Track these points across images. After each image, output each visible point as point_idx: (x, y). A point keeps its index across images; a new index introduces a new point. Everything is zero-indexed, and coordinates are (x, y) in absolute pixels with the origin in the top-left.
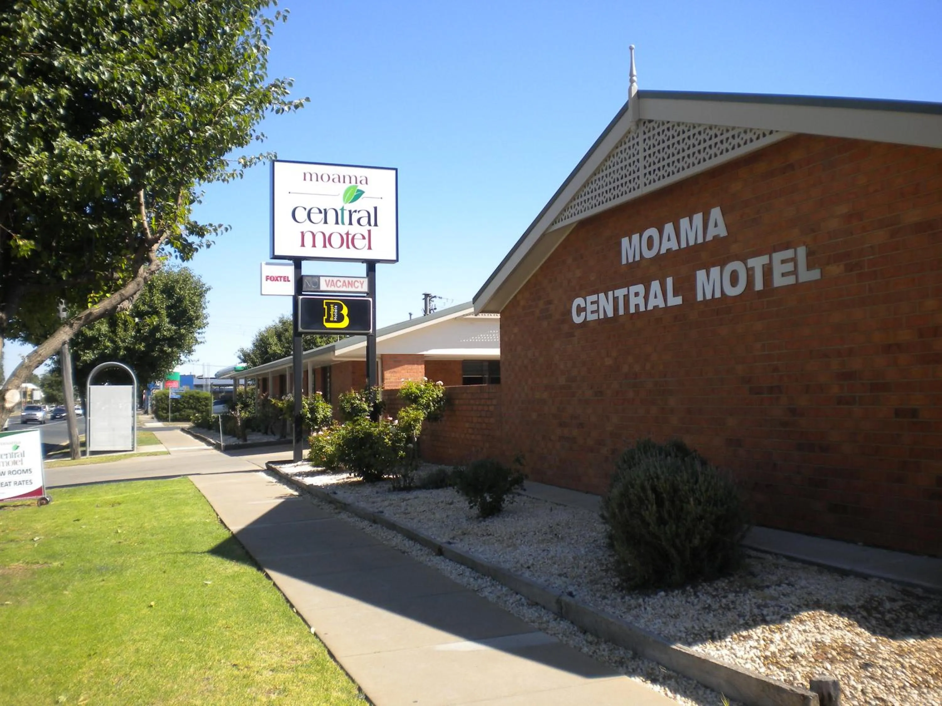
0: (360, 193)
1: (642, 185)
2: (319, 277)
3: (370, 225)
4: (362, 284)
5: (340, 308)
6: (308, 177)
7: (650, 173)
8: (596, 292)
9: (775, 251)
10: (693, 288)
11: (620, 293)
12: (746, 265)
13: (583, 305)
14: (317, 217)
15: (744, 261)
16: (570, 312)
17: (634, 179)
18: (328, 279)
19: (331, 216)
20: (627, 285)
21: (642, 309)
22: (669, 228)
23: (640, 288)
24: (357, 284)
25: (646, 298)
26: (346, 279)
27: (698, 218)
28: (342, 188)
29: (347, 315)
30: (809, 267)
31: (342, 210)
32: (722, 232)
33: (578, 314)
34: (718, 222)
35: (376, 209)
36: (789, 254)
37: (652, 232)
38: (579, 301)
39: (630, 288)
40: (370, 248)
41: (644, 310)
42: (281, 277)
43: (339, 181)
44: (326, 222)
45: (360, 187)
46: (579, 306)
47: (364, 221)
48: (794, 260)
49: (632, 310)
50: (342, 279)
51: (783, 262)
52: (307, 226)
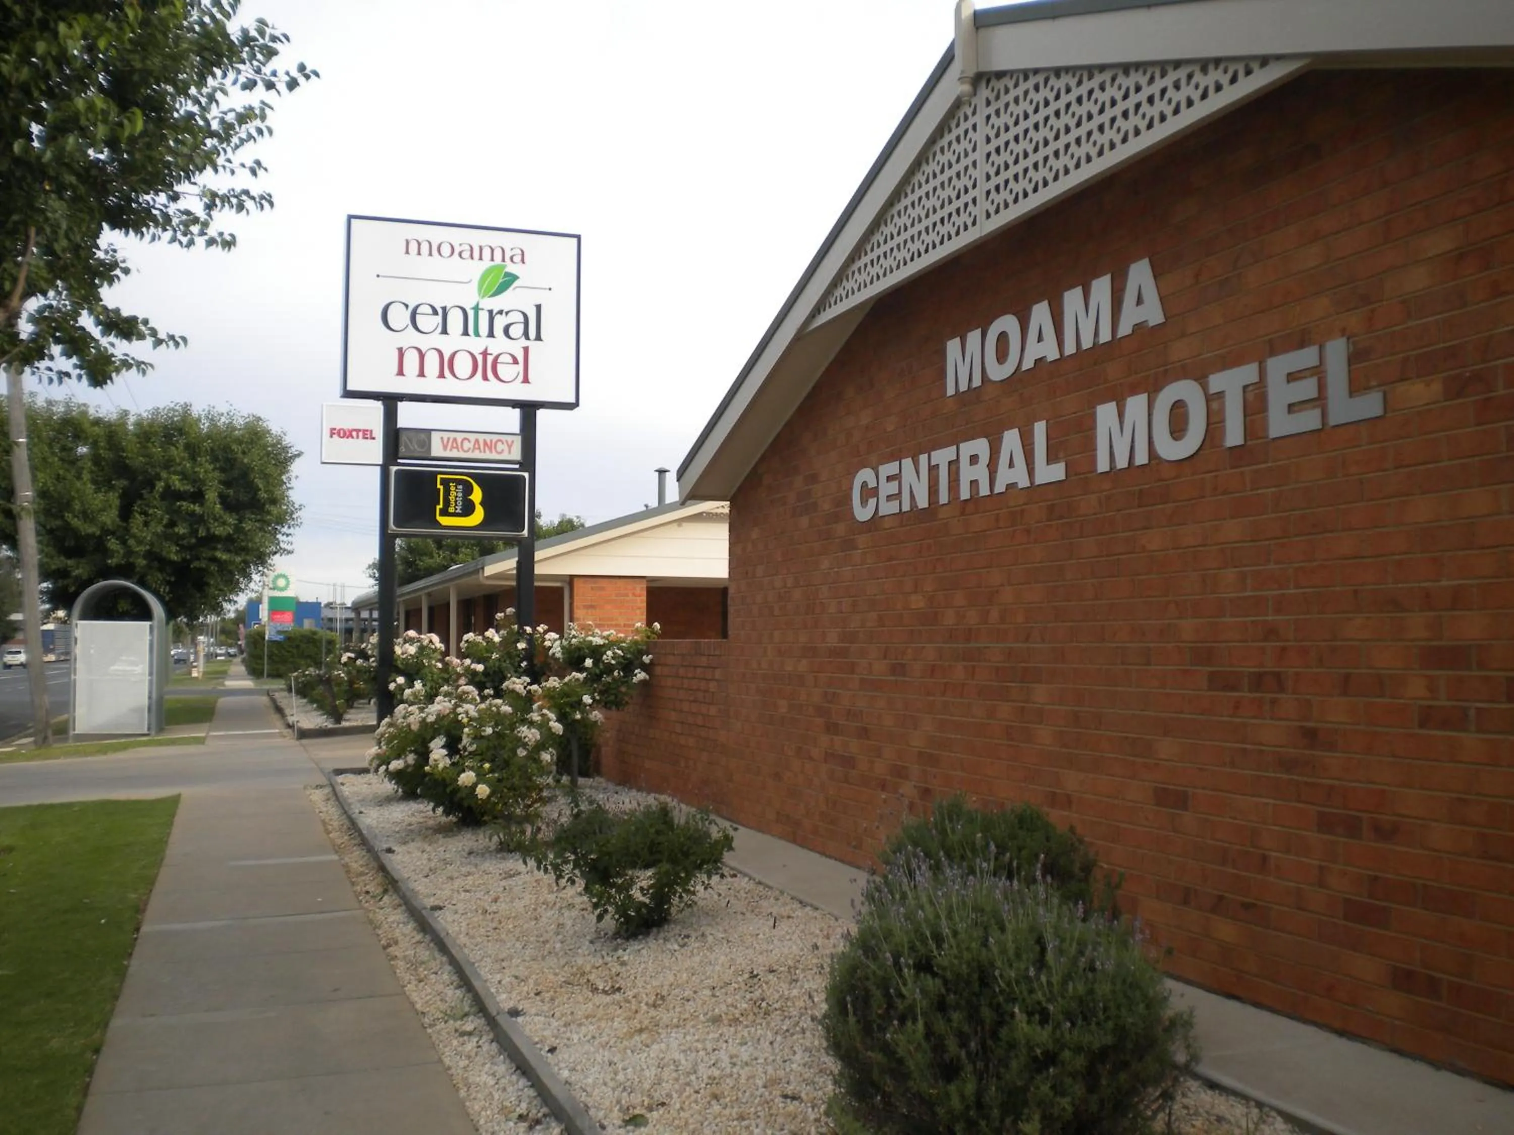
0: (510, 279)
1: (981, 218)
2: (429, 432)
3: (527, 338)
4: (510, 447)
5: (468, 490)
6: (413, 247)
7: (997, 188)
8: (896, 456)
9: (1273, 352)
10: (1090, 445)
11: (942, 456)
12: (1205, 388)
13: (872, 484)
14: (427, 322)
15: (1202, 379)
16: (848, 498)
17: (966, 205)
18: (446, 435)
19: (455, 321)
20: (956, 440)
21: (984, 491)
22: (1041, 313)
23: (980, 446)
24: (500, 447)
25: (992, 467)
26: (481, 437)
27: (1102, 287)
28: (477, 269)
29: (482, 504)
30: (1355, 388)
31: (477, 309)
32: (1153, 313)
33: (864, 502)
34: (1143, 291)
35: (539, 308)
36: (1306, 357)
37: (1008, 323)
38: (865, 475)
39: (962, 445)
40: (526, 380)
41: (988, 493)
42: (358, 431)
43: (472, 257)
44: (444, 331)
45: (511, 268)
46: (864, 484)
47: (517, 331)
48: (1318, 372)
49: (965, 494)
50: (472, 437)
51: (1292, 377)
52: (410, 338)
